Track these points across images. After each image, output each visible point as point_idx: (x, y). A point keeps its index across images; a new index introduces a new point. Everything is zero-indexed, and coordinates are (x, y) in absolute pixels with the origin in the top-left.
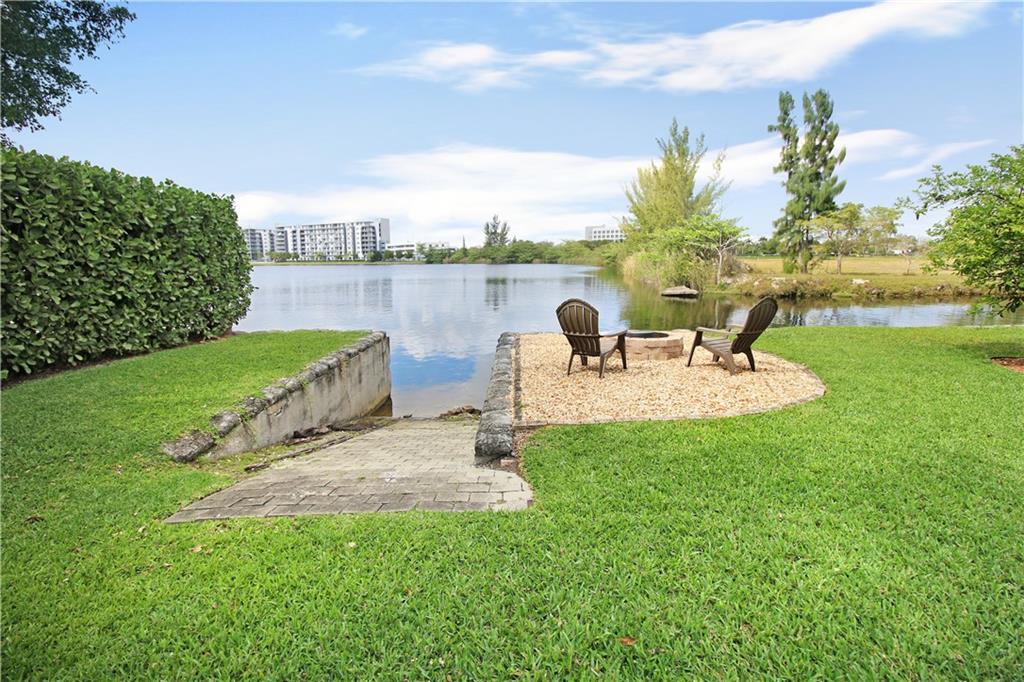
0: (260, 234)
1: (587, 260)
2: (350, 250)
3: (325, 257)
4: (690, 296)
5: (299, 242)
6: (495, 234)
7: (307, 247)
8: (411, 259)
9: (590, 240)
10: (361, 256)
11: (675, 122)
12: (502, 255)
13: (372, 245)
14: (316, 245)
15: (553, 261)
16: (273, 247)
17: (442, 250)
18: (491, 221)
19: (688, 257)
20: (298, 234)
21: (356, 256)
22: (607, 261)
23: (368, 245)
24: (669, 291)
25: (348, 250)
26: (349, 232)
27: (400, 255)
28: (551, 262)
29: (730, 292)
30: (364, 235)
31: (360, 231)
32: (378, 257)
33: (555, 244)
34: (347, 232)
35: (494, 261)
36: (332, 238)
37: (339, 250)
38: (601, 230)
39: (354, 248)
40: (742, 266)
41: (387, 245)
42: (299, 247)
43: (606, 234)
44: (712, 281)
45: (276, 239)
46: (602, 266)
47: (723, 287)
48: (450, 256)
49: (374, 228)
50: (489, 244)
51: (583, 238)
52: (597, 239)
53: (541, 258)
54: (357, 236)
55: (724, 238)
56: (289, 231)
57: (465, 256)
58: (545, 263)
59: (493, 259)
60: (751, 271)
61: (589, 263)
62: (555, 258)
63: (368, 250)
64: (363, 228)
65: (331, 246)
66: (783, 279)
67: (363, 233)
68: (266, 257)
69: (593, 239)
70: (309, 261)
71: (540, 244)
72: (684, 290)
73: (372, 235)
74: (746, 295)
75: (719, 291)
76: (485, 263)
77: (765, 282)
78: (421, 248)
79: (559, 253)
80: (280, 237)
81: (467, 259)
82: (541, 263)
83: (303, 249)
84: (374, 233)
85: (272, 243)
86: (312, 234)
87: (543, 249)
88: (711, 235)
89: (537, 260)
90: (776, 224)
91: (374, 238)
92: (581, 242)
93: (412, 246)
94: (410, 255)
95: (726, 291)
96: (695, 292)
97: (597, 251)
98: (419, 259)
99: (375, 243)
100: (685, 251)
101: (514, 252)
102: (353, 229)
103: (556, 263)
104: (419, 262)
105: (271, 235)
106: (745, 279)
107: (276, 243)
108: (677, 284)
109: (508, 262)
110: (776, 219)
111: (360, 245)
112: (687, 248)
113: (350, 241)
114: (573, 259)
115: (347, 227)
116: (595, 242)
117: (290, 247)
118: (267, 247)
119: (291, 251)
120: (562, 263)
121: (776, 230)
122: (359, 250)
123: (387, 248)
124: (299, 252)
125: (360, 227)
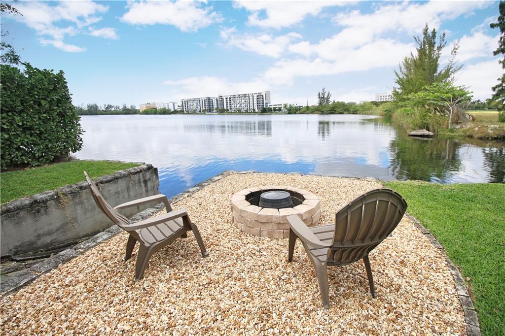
0: (212, 100)
1: (374, 112)
2: (252, 107)
3: (240, 111)
4: (428, 136)
5: (229, 104)
6: (323, 99)
7: (232, 106)
8: (280, 112)
9: (377, 101)
10: (256, 110)
11: (427, 26)
12: (327, 109)
13: (262, 104)
14: (236, 105)
15: (355, 113)
16: (218, 106)
17: (296, 107)
18: (321, 91)
19: (429, 111)
20: (228, 99)
21: (254, 110)
22: (386, 113)
23: (260, 105)
24: (413, 133)
25: (251, 107)
26: (251, 98)
27: (275, 109)
28: (354, 114)
29: (457, 134)
30: (258, 100)
31: (256, 98)
32: (265, 111)
33: (357, 104)
34: (250, 98)
35: (322, 113)
36: (243, 101)
37: (246, 107)
38: (385, 95)
39: (253, 106)
40: (467, 117)
41: (269, 105)
42: (229, 106)
43: (387, 97)
44: (445, 126)
45: (219, 102)
46: (382, 115)
47: (452, 131)
48: (300, 110)
49: (262, 96)
50: (320, 104)
51: (374, 100)
52: (382, 100)
53: (348, 111)
54: (255, 100)
55: (455, 98)
56: (225, 98)
57: (308, 110)
58: (350, 114)
59: (322, 112)
60: (474, 120)
61: (375, 114)
62: (356, 111)
63: (260, 107)
64: (257, 96)
65: (243, 105)
66: (497, 126)
67: (257, 99)
68: (215, 111)
69: (380, 100)
70: (233, 113)
71: (348, 103)
72: (425, 132)
73: (262, 99)
74: (469, 136)
75: (449, 133)
76: (318, 114)
77: (483, 128)
78: (285, 106)
79: (358, 108)
80: (221, 101)
81: (309, 111)
82: (348, 114)
83: (231, 107)
84: (263, 98)
85: (217, 104)
86: (235, 99)
87: (349, 106)
88: (445, 96)
89: (346, 112)
90: (494, 89)
91: (263, 101)
92: (372, 102)
93: (281, 105)
94: (280, 110)
95: (455, 134)
96: (431, 133)
97: (381, 107)
98: (284, 111)
99: (263, 103)
100: (427, 107)
101: (333, 108)
102: (253, 96)
103: (356, 114)
104: (285, 113)
105: (217, 100)
106: (469, 125)
107: (219, 104)
108: (421, 128)
109: (330, 114)
110: (494, 86)
111: (256, 105)
112: (429, 105)
113: (251, 103)
114: (366, 112)
115: (250, 96)
116: (379, 102)
117: (225, 106)
118: (215, 106)
119: (225, 108)
120: (359, 114)
121: (494, 93)
122: (256, 107)
123: (269, 106)
124: (229, 108)
125: (256, 95)
